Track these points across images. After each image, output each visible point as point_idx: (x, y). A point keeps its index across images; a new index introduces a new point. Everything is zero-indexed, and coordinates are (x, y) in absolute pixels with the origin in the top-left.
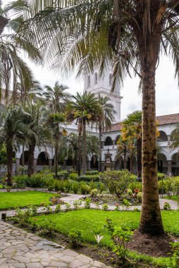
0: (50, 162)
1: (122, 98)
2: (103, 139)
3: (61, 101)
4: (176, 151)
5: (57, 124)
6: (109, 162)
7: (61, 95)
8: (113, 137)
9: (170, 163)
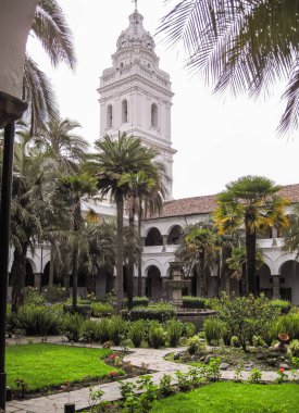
0: (37, 280)
1: (174, 152)
2: (144, 234)
3: (64, 152)
4: (292, 257)
5: (78, 199)
6: (179, 279)
7: (66, 139)
8: (164, 229)
9: (276, 281)
